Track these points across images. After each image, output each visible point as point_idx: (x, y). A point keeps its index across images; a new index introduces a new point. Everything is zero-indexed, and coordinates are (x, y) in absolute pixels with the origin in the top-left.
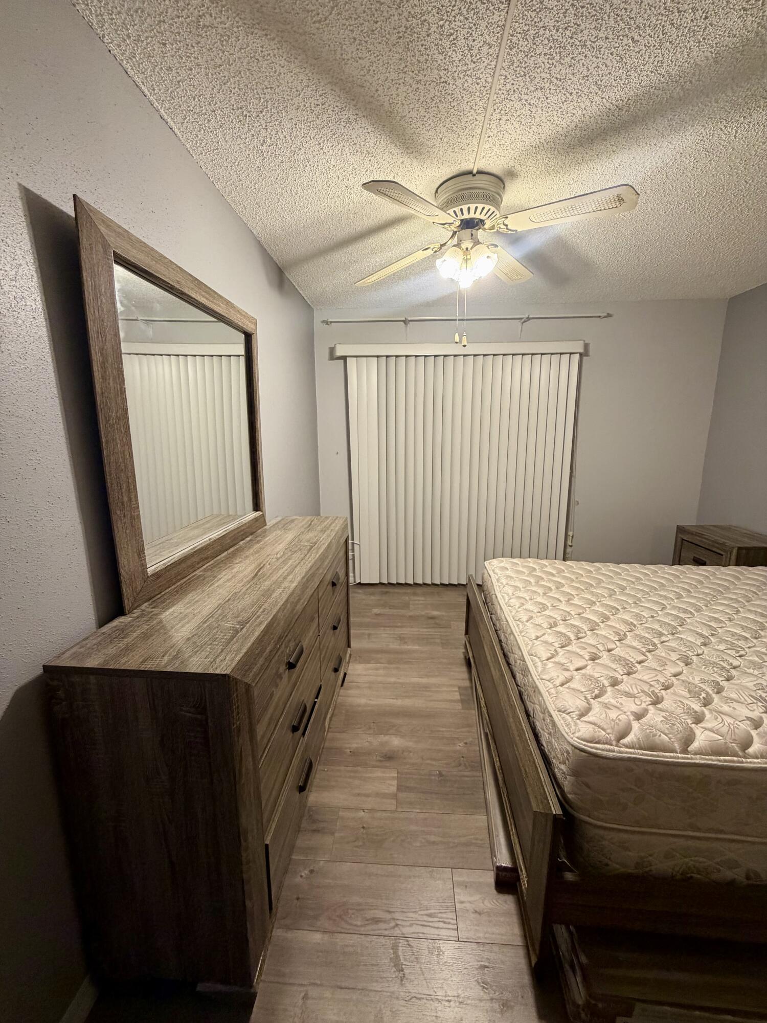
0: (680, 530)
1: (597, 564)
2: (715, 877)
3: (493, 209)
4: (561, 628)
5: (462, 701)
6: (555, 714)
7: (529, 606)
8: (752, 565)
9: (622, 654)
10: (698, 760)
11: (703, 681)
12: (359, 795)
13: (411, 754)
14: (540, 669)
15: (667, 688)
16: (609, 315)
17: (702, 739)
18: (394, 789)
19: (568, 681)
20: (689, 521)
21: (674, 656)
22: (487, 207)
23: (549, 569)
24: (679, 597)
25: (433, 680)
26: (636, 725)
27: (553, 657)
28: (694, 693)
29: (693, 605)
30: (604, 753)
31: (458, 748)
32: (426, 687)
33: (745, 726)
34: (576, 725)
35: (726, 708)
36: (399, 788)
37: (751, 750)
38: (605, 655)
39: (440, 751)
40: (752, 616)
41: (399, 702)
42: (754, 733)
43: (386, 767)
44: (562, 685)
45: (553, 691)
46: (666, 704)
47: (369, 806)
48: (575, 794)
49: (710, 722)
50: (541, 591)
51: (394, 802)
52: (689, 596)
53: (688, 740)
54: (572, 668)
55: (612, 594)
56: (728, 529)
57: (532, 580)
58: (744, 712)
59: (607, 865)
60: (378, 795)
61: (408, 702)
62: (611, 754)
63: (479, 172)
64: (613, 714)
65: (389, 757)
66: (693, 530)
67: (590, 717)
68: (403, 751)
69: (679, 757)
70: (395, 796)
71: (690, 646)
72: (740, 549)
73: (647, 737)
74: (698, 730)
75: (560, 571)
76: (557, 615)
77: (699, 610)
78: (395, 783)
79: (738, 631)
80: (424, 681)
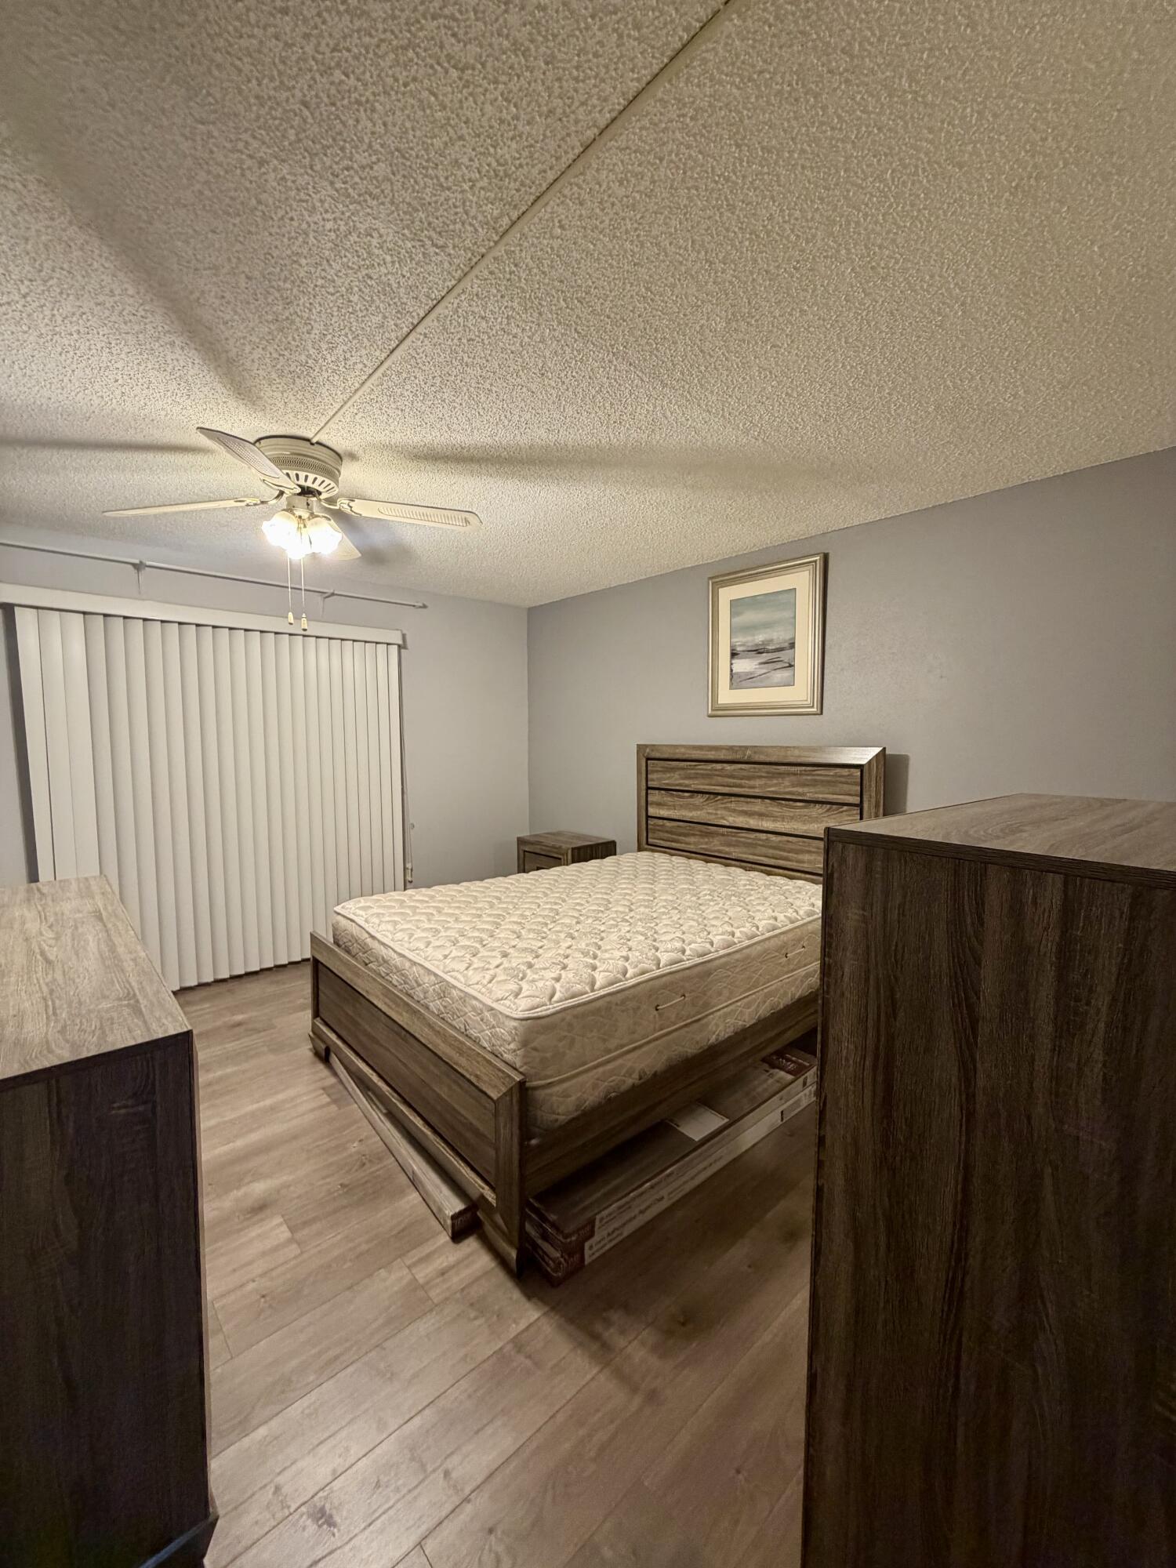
0: (521, 841)
1: (464, 884)
2: (624, 1088)
3: (333, 484)
4: (464, 942)
5: (335, 1101)
6: (494, 1005)
7: (419, 934)
8: (586, 860)
9: (525, 946)
10: (602, 992)
11: (587, 945)
12: (234, 1270)
13: (292, 1188)
14: (462, 980)
15: (567, 957)
16: (425, 607)
17: (600, 979)
18: (288, 1234)
19: (494, 977)
20: (525, 833)
21: (563, 935)
22: (327, 481)
23: (418, 897)
24: (546, 895)
25: (280, 1097)
26: (558, 986)
27: (470, 965)
28: (585, 954)
29: (560, 898)
30: (544, 1013)
31: (353, 1150)
32: (273, 1109)
33: (621, 963)
34: (515, 1004)
35: (607, 955)
36: (292, 1230)
37: (628, 976)
38: (511, 951)
39: (331, 1164)
40: (600, 896)
41: (239, 1143)
42: (627, 964)
43: (262, 1220)
44: (490, 982)
45: (484, 990)
46: (570, 966)
47: (260, 1271)
48: (526, 1064)
49: (601, 967)
50: (423, 918)
51: (294, 1246)
52: (553, 892)
53: (593, 983)
54: (491, 967)
55: (492, 906)
56: (559, 834)
57: (408, 911)
58: (617, 954)
59: (557, 1120)
60: (264, 1254)
61: (254, 1137)
62: (548, 1012)
63: (318, 443)
64: (540, 984)
65: (260, 1208)
66: (532, 839)
67: (524, 993)
68: (278, 1192)
69: (592, 995)
70: (290, 1241)
71: (570, 926)
72: (573, 849)
73: (568, 990)
74: (596, 974)
75: (432, 897)
76: (453, 934)
77: (564, 901)
78: (284, 1228)
79: (594, 908)
80: (268, 1102)
